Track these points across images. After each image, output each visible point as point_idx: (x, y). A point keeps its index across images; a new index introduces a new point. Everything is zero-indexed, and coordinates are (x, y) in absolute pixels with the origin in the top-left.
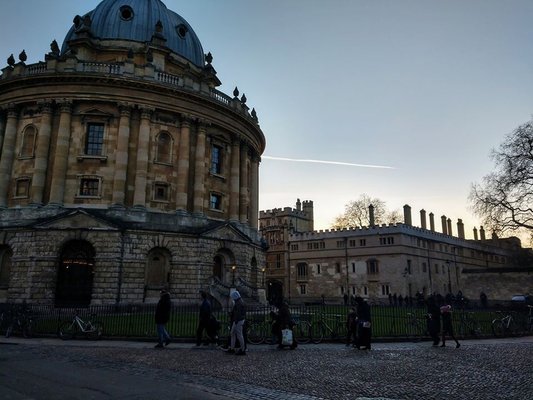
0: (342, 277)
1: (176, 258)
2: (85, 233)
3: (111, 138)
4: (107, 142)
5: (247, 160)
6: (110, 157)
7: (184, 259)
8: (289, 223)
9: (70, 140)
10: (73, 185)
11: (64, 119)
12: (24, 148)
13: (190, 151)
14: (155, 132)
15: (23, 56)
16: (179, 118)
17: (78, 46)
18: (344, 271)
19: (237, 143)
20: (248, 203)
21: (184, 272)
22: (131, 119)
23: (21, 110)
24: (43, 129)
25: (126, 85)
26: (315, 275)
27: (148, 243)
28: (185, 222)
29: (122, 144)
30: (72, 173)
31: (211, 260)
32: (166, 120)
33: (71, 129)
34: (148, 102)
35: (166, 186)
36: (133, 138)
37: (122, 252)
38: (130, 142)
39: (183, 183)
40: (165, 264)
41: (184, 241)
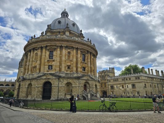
0: (124, 89)
1: (73, 85)
2: (49, 80)
3: (55, 54)
4: (54, 55)
5: (92, 57)
6: (55, 59)
7: (76, 85)
8: (107, 74)
9: (46, 56)
10: (47, 67)
11: (44, 50)
12: (35, 59)
13: (76, 56)
14: (67, 52)
15: (35, 36)
16: (73, 48)
17: (48, 32)
18: (125, 88)
19: (89, 53)
20: (93, 70)
21: (76, 89)
22: (60, 49)
23: (34, 49)
24: (39, 53)
25: (58, 40)
26: (116, 89)
27: (65, 81)
28: (75, 75)
29: (58, 55)
30: (46, 64)
31: (83, 86)
32: (69, 48)
33: (46, 53)
34: (65, 44)
35: (70, 66)
36: (61, 54)
37: (59, 84)
38: (60, 55)
39: (75, 65)
40: (70, 87)
41: (75, 81)
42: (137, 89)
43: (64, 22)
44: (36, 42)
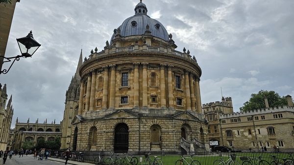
0: (253, 137)
1: (163, 129)
2: (124, 120)
3: (131, 78)
4: (130, 80)
5: (193, 81)
6: (132, 86)
7: (167, 130)
8: (219, 109)
9: (116, 81)
10: (118, 99)
11: (113, 72)
12: (99, 86)
13: (165, 80)
14: (150, 73)
15: (96, 50)
16: (159, 66)
17: (116, 42)
18: (254, 134)
19: (187, 73)
20: (195, 103)
21: (168, 136)
22: (139, 69)
23: (97, 71)
24: (105, 77)
25: (135, 55)
26: (237, 136)
27: (150, 123)
28: (166, 112)
29: (136, 80)
30: (117, 95)
31: (180, 130)
32: (154, 68)
33: (116, 76)
34: (145, 61)
35: (156, 96)
36: (140, 77)
37: (140, 128)
38: (139, 78)
39: (163, 95)
40: (158, 132)
41: (166, 122)
42: (279, 137)
43: (142, 24)
44: (100, 59)
